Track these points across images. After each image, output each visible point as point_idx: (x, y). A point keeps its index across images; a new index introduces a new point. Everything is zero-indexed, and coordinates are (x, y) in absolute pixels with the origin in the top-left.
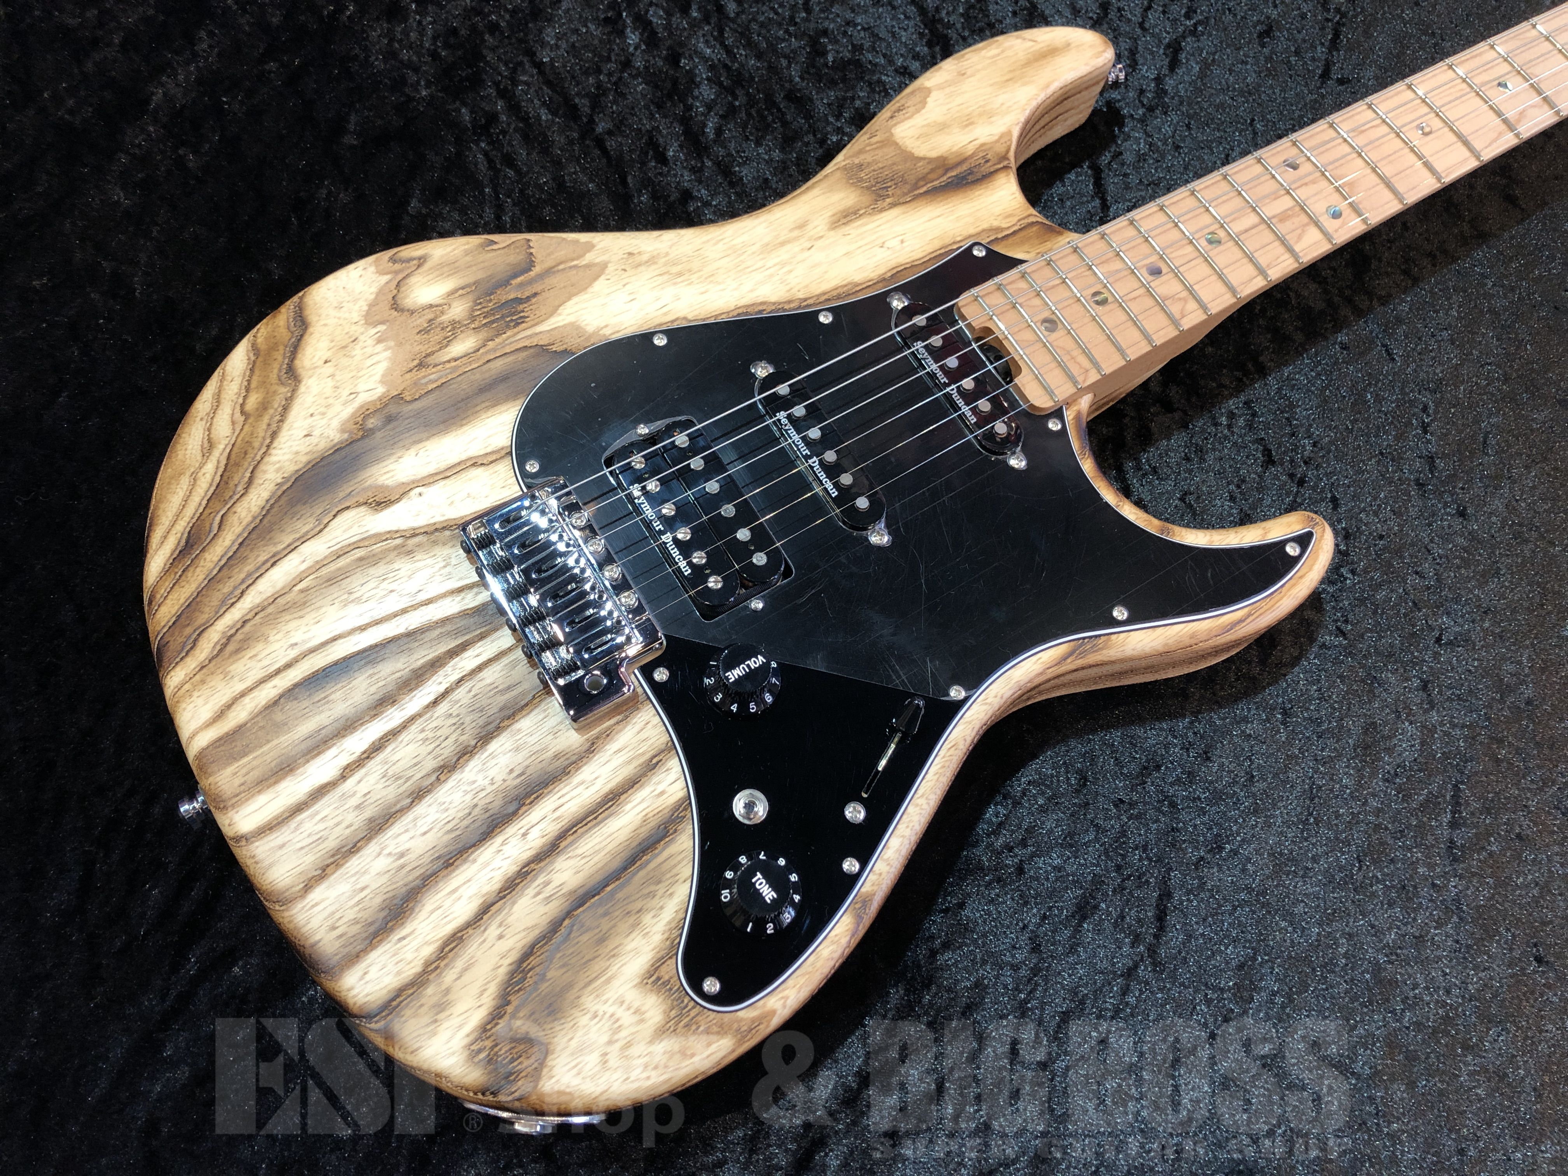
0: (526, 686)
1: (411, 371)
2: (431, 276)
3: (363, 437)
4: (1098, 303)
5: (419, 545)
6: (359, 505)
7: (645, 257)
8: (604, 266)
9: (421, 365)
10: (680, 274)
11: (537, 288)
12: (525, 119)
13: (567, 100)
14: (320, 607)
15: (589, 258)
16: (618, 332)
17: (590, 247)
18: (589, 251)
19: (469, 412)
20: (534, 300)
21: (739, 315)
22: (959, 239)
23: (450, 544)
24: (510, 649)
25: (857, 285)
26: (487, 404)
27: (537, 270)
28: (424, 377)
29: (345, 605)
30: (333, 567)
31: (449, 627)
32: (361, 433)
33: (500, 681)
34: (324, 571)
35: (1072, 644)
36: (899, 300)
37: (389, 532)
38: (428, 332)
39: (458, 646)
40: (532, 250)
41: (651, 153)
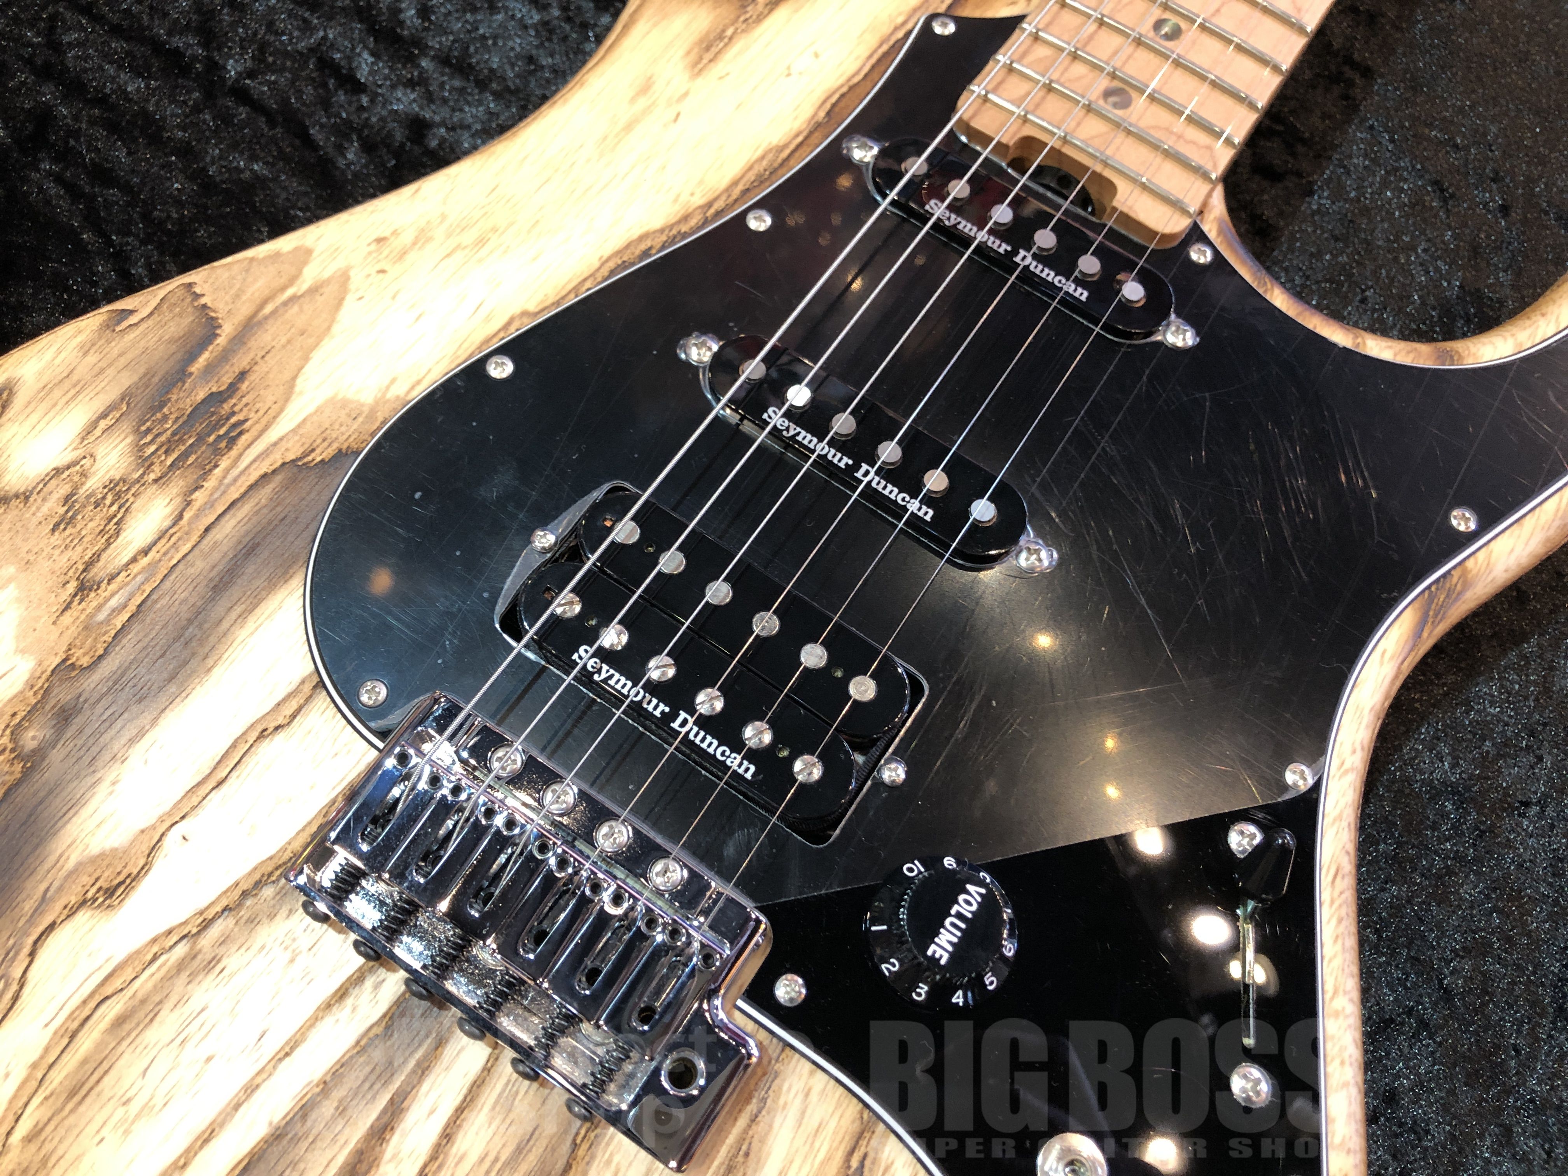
0: (550, 1128)
1: (68, 607)
2: (34, 417)
3: (26, 773)
4: (1168, 37)
5: (224, 941)
6: (72, 912)
7: (407, 238)
8: (343, 279)
9: (84, 588)
10: (481, 242)
11: (240, 362)
12: (102, 101)
13: (158, 47)
14: (79, 1158)
15: (310, 275)
16: (418, 382)
17: (304, 255)
18: (305, 263)
19: (213, 639)
20: (244, 386)
21: (612, 273)
22: (900, 20)
23: (284, 912)
24: (488, 1069)
25: (780, 149)
26: (238, 609)
27: (227, 330)
28: (99, 608)
29: (127, 1132)
30: (70, 1061)
31: (352, 1080)
32: (18, 767)
33: (498, 1142)
34: (57, 1077)
35: (1416, 604)
36: (862, 146)
37: (154, 941)
38: (71, 521)
39: (384, 1111)
40: (203, 301)
41: (332, 83)
